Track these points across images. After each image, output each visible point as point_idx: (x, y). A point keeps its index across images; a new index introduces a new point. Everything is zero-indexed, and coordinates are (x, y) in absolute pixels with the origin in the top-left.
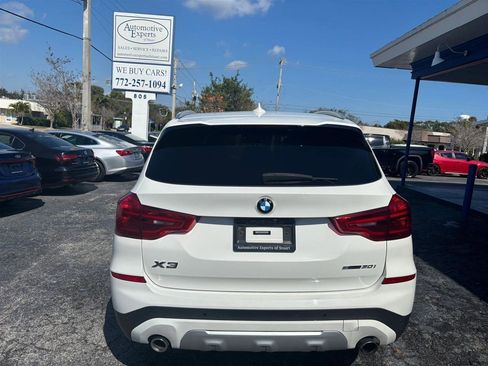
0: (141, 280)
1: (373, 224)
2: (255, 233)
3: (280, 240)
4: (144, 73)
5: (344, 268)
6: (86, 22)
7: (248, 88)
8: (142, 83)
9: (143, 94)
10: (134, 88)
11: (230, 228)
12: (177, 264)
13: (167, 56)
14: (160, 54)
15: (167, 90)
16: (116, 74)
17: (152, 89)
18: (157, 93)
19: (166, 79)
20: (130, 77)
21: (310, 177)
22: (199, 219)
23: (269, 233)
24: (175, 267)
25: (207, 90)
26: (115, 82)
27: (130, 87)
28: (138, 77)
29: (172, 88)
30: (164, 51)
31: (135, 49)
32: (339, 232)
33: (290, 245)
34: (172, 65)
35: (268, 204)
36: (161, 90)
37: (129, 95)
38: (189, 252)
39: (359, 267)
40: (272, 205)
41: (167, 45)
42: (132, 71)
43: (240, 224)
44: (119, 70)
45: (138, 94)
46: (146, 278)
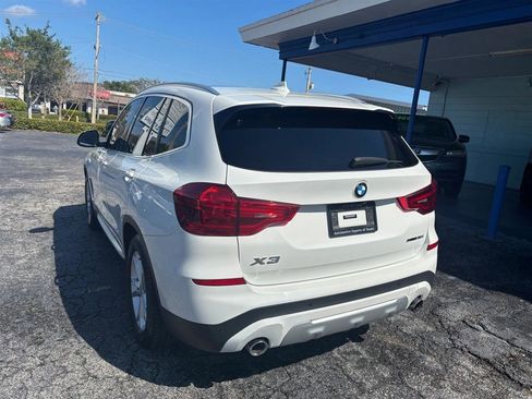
0: (241, 281)
1: (425, 200)
2: (345, 218)
3: (364, 222)
7: (63, 46)
12: (278, 258)
21: (386, 160)
23: (356, 216)
24: (277, 261)
25: (4, 43)
32: (404, 209)
33: (372, 225)
39: (416, 238)
40: (367, 189)
43: (332, 209)
46: (246, 279)
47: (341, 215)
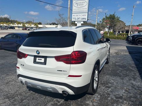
4: (80, 16)
5: (58, 70)
6: (69, 3)
7: (118, 17)
8: (79, 19)
9: (80, 22)
10: (77, 20)
11: (33, 58)
12: (24, 65)
13: (87, 10)
14: (85, 10)
15: (86, 20)
16: (73, 17)
17: (82, 20)
18: (83, 21)
19: (86, 17)
20: (76, 17)
21: (50, 45)
22: (28, 55)
25: (104, 19)
26: (73, 19)
27: (76, 20)
28: (79, 17)
29: (88, 20)
30: (86, 9)
31: (78, 9)
33: (45, 63)
34: (88, 13)
35: (38, 52)
36: (85, 20)
37: (76, 22)
38: (26, 63)
39: (62, 71)
40: (39, 52)
41: (87, 7)
42: (77, 15)
43: (35, 57)
44: (74, 16)
45: (78, 22)
47: (37, 58)
